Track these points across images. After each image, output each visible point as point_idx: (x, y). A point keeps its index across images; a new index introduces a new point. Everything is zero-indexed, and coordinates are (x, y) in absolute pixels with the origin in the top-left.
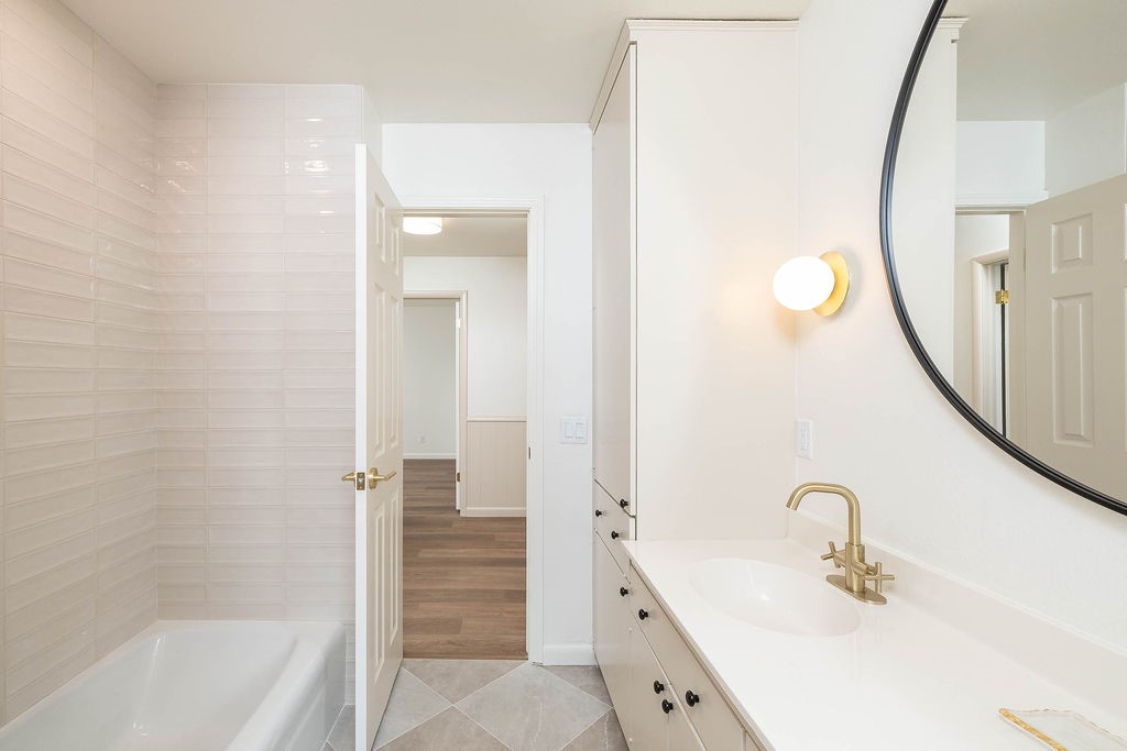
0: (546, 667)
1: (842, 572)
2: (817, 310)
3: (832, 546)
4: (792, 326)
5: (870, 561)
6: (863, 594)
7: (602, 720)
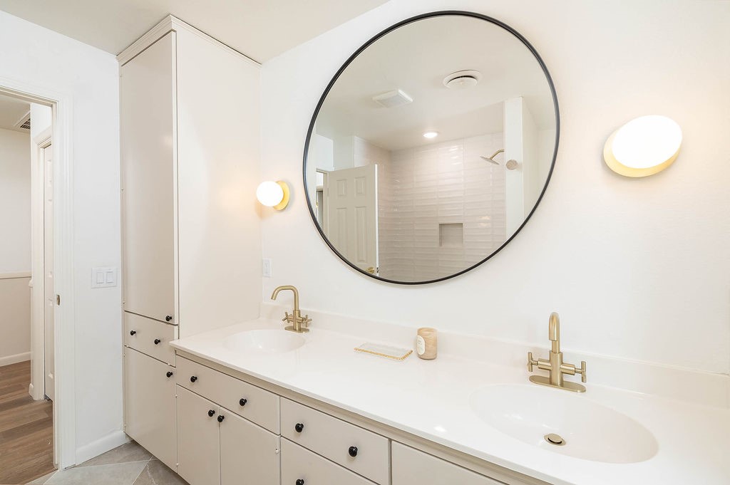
0: (80, 465)
1: (291, 324)
2: (275, 207)
3: (286, 313)
4: (261, 211)
5: (303, 316)
6: (300, 330)
7: (145, 470)
